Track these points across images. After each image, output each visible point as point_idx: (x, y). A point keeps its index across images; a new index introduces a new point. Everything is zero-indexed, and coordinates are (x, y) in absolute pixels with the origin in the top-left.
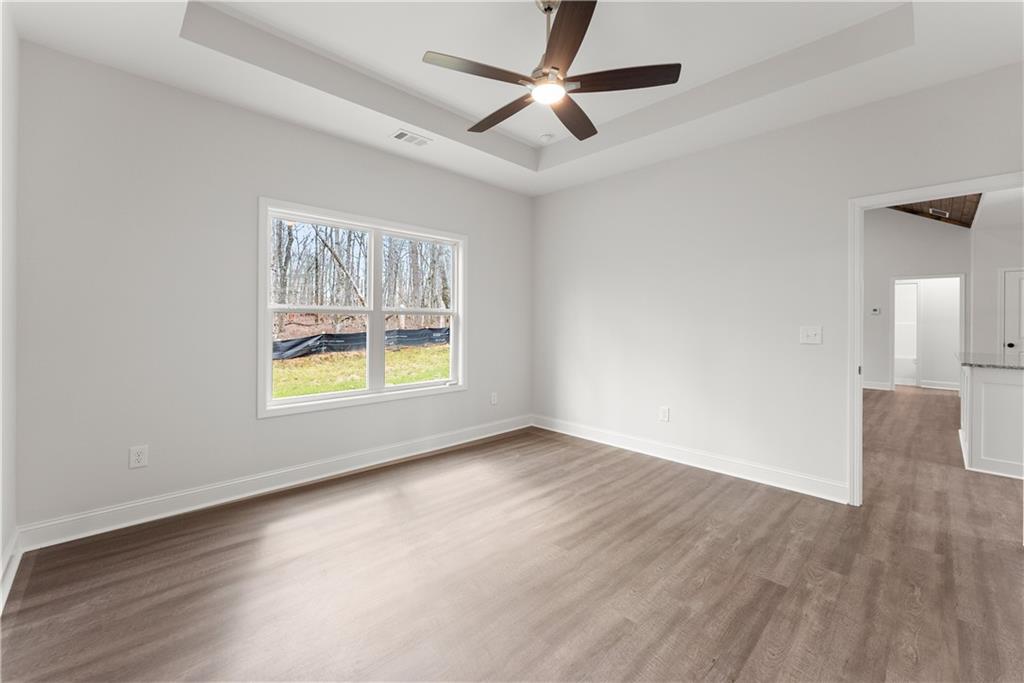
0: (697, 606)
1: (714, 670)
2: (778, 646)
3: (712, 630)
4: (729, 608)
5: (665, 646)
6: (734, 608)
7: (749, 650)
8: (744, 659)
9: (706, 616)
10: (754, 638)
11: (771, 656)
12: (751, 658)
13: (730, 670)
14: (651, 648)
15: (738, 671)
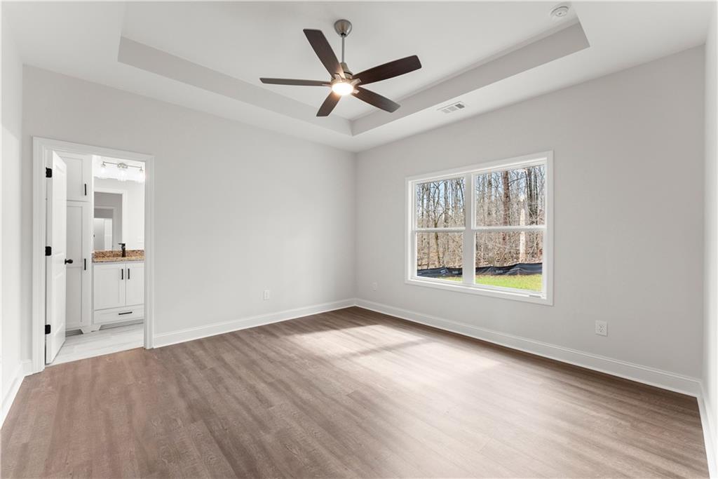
0: (268, 438)
1: (221, 428)
2: (214, 464)
3: (245, 438)
4: (259, 455)
5: (247, 415)
6: (257, 458)
7: (222, 447)
8: (219, 443)
9: (258, 439)
10: (228, 455)
11: (211, 457)
12: (217, 446)
13: (217, 433)
14: (249, 410)
15: (214, 437)
